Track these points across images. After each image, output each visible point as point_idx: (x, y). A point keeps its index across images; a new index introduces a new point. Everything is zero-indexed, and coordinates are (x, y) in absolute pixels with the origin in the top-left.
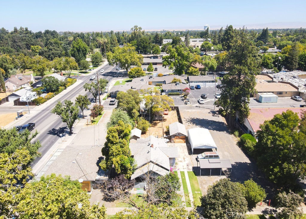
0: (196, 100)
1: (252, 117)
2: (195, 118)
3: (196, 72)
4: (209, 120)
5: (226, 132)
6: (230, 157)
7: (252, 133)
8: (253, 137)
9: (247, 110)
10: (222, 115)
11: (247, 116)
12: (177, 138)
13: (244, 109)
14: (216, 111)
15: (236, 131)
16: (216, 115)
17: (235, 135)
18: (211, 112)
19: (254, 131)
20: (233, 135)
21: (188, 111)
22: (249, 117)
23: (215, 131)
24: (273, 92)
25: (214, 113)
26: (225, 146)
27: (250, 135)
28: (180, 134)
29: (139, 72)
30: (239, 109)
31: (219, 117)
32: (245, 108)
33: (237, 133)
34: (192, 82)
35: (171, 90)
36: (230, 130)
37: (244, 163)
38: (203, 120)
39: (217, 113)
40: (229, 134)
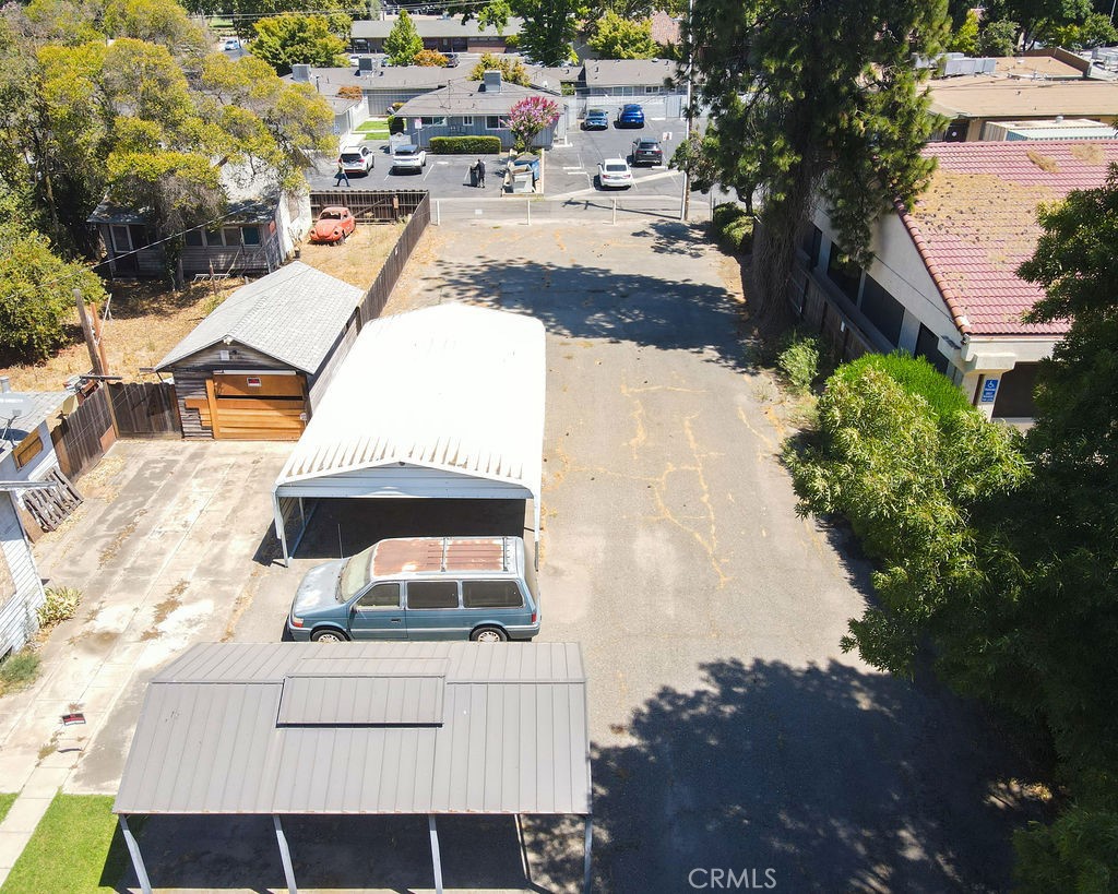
0: (588, 173)
1: (950, 206)
2: (520, 264)
3: (634, 42)
4: (614, 272)
5: (717, 355)
6: (678, 592)
7: (943, 347)
8: (947, 387)
9: (905, 129)
10: (727, 246)
11: (905, 197)
12: (227, 389)
13: (881, 123)
14: (694, 227)
15: (800, 339)
16: (681, 244)
17: (784, 377)
18: (652, 231)
19: (964, 321)
20: (766, 378)
21: (497, 223)
22: (926, 202)
23: (628, 346)
24: (1096, 118)
25: (671, 234)
26: (671, 468)
27: (921, 368)
28: (252, 358)
29: (303, 40)
30: (839, 131)
31: (698, 256)
32: (891, 111)
33: (801, 358)
34: (601, 91)
35: (452, 120)
36: (749, 342)
37: (813, 671)
38: (576, 271)
39: (698, 234)
40: (740, 364)
